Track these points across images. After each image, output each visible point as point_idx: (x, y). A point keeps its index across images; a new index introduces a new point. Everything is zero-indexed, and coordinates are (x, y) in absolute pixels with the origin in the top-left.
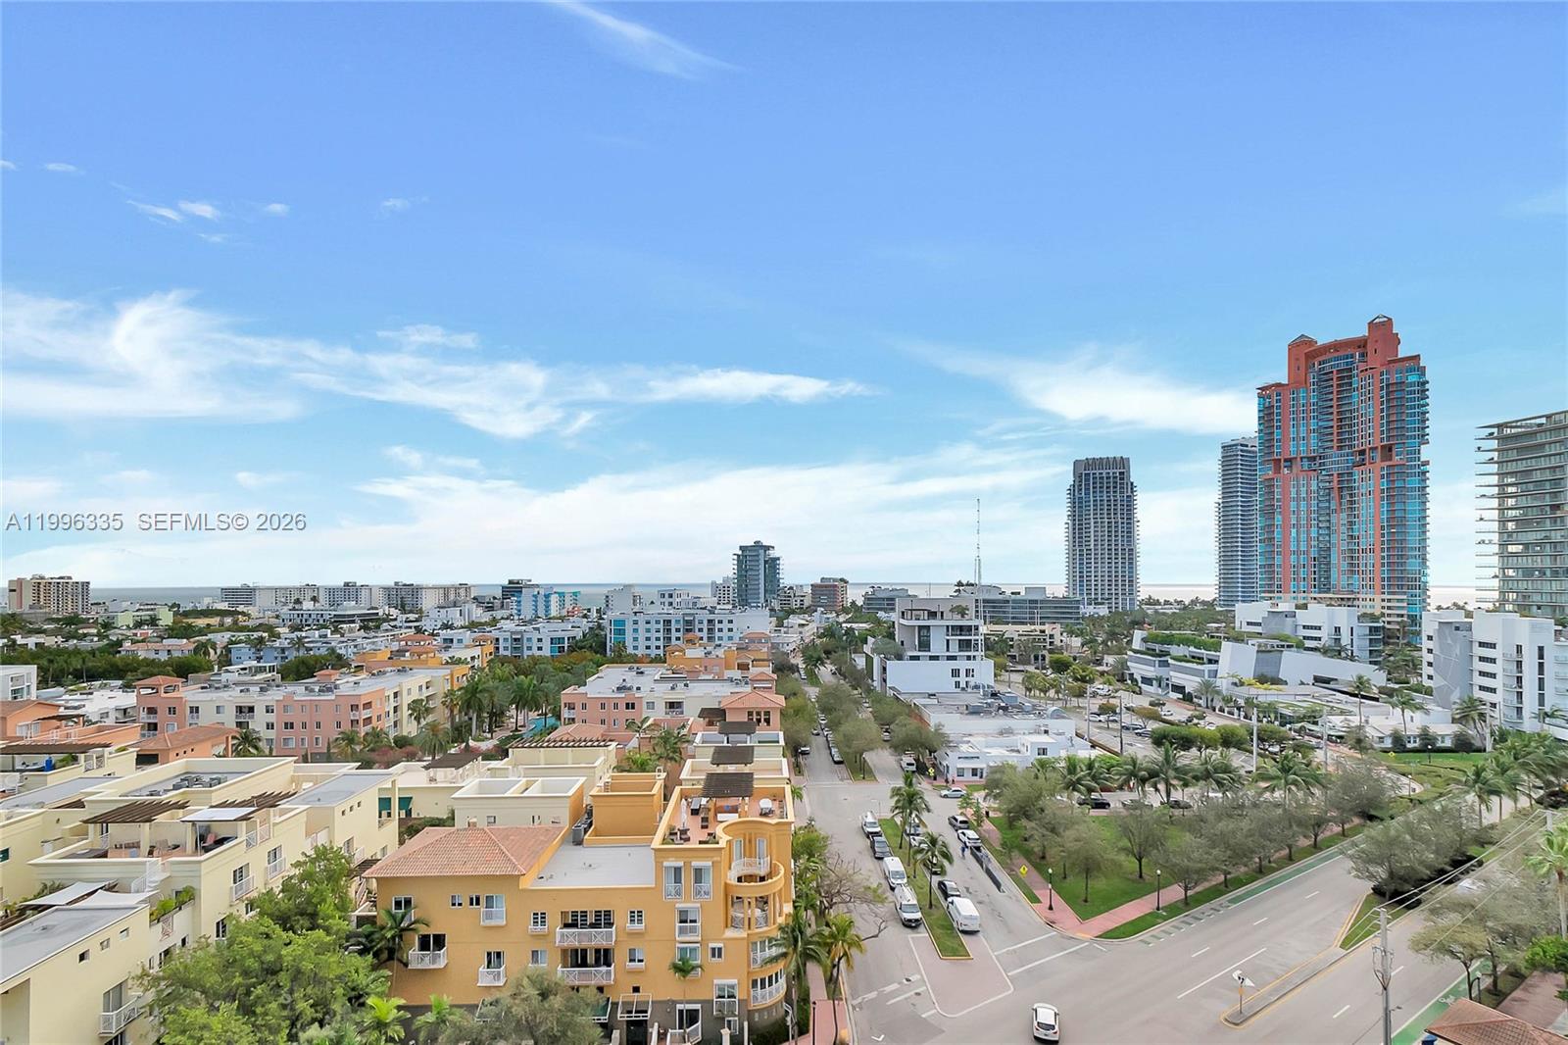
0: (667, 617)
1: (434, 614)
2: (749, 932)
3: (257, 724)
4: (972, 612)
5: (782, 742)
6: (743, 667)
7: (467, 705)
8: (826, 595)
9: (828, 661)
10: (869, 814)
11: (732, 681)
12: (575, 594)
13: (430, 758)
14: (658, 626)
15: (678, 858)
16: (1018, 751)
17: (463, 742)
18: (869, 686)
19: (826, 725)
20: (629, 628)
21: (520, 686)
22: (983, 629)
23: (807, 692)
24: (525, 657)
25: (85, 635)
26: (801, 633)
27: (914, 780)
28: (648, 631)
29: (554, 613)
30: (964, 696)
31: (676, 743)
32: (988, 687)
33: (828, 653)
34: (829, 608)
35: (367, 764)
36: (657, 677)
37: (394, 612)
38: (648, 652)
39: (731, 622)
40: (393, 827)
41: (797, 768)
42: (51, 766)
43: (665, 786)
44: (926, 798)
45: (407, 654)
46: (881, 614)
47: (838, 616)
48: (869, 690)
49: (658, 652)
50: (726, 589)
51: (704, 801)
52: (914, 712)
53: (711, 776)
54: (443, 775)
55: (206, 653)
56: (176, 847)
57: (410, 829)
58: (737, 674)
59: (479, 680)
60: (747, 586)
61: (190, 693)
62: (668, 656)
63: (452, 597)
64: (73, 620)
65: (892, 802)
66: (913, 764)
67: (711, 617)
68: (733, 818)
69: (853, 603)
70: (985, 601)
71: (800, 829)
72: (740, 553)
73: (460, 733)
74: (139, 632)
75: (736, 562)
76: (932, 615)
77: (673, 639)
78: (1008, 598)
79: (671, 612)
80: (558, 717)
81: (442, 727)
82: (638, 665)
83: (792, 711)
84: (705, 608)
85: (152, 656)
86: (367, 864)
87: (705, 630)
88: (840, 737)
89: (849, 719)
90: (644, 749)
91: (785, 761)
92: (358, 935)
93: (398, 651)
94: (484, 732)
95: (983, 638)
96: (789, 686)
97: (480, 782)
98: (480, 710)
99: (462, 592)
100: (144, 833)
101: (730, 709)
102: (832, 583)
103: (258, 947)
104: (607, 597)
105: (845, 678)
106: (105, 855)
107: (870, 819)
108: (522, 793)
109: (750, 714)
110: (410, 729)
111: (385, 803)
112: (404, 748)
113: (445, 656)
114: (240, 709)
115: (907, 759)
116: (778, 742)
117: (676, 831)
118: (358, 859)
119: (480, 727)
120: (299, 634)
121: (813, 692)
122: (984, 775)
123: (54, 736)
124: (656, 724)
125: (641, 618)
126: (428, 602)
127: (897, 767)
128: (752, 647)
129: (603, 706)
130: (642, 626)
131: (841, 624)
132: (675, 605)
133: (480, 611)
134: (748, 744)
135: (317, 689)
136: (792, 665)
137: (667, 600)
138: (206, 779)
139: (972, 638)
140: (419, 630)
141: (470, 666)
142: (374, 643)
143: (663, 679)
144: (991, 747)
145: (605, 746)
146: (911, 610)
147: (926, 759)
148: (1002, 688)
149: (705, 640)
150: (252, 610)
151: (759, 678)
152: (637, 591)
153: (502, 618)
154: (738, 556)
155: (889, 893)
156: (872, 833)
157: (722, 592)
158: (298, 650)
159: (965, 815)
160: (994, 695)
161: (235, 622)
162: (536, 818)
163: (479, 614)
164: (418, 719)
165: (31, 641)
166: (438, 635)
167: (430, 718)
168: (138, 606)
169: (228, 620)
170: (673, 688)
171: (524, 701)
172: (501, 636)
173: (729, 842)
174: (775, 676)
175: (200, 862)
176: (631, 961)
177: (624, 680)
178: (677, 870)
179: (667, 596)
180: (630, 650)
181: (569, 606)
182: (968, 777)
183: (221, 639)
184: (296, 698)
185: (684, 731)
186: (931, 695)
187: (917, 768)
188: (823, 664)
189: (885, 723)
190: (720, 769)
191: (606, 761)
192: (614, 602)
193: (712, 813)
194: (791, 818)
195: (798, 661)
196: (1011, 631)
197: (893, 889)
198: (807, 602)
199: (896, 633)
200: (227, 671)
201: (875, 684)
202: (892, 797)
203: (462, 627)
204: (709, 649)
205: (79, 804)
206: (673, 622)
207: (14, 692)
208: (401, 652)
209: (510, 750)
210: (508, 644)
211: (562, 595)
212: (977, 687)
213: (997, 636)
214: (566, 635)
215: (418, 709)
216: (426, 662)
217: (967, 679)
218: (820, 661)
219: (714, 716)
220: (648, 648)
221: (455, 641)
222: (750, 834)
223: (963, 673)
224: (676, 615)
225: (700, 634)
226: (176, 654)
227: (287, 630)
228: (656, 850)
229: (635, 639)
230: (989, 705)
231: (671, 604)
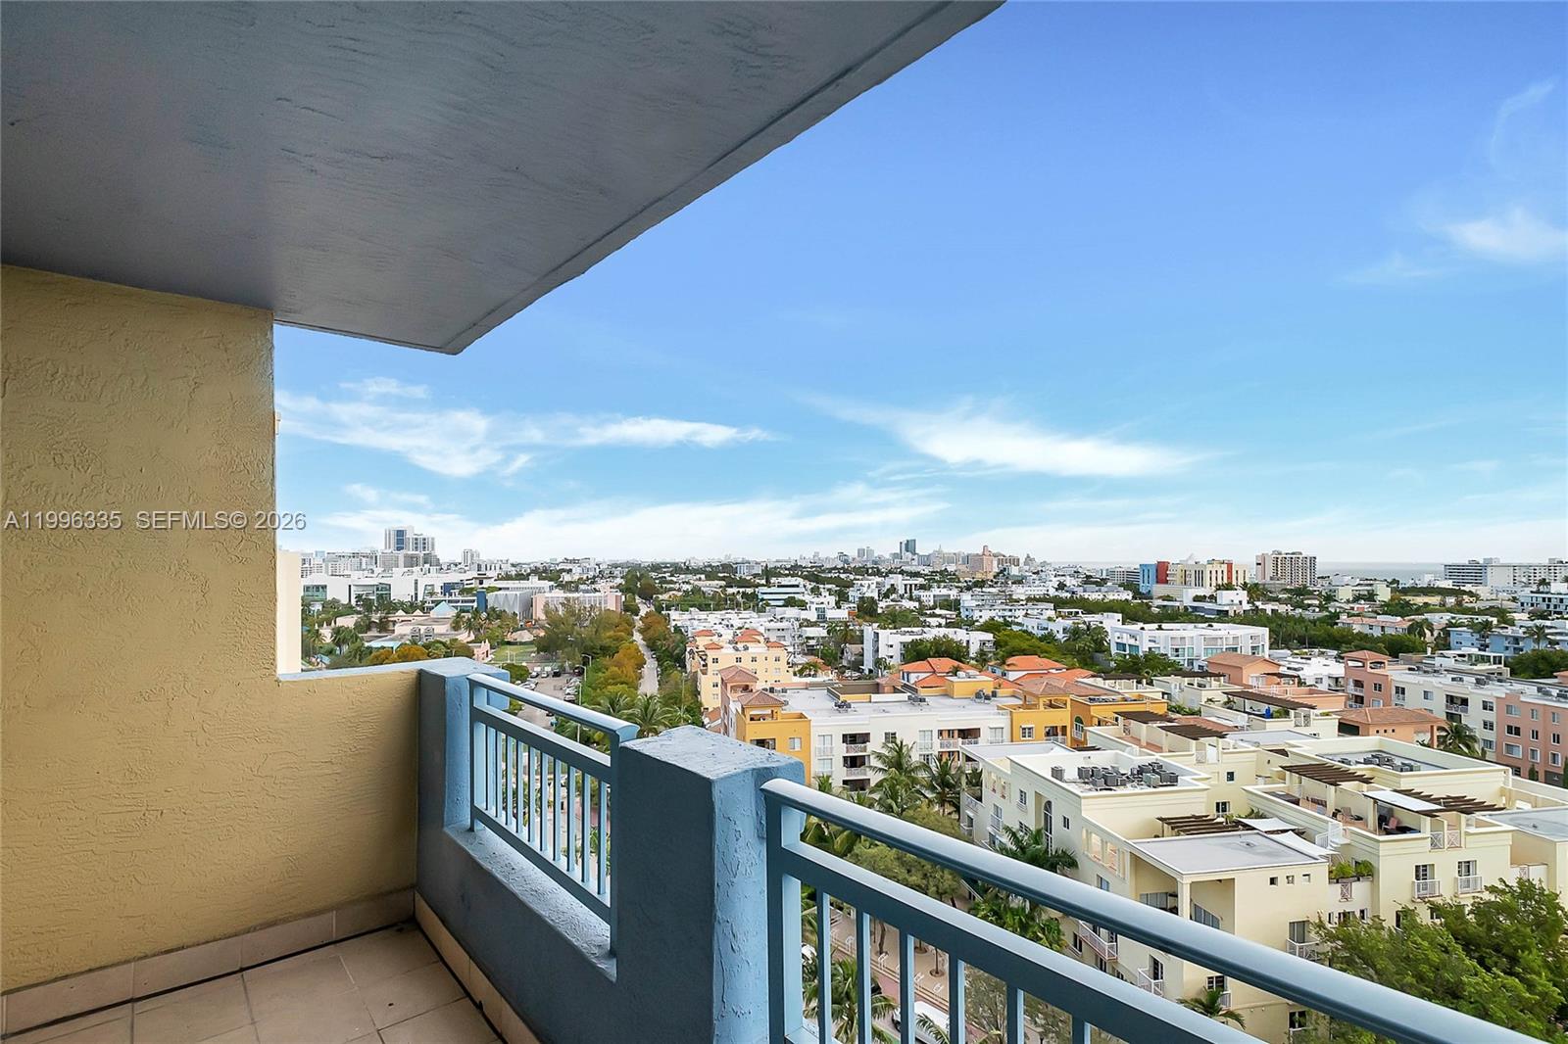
3: (1473, 719)
25: (1310, 605)
42: (1269, 715)
55: (1421, 634)
56: (1359, 818)
61: (1396, 673)
64: (1302, 592)
74: (1356, 606)
85: (1366, 630)
100: (1330, 793)
106: (1297, 802)
114: (1451, 699)
120: (1538, 622)
123: (1274, 690)
135: (1555, 692)
138: (1398, 762)
150: (1481, 590)
158: (1537, 641)
161: (1459, 603)
165: (1269, 607)
168: (1358, 581)
169: (1451, 601)
183: (1439, 620)
184: (1523, 699)
200: (1441, 655)
205: (1284, 753)
207: (1253, 648)
226: (1388, 631)
227: (1525, 616)
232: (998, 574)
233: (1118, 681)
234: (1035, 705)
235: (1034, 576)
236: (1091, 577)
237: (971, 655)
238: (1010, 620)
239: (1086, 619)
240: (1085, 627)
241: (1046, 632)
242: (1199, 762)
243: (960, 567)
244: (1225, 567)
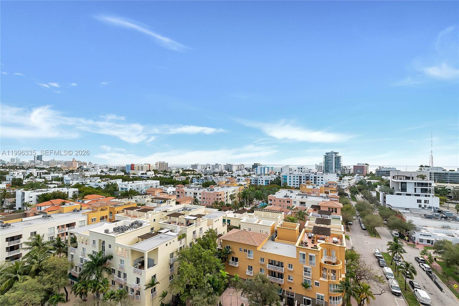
0: (300, 175)
1: (235, 172)
2: (329, 280)
3: (198, 197)
4: (428, 177)
5: (341, 219)
6: (327, 193)
7: (243, 197)
8: (359, 169)
9: (360, 193)
10: (377, 250)
11: (322, 197)
12: (272, 168)
13: (234, 210)
14: (297, 178)
15: (304, 251)
16: (453, 236)
17: (242, 207)
18: (378, 203)
19: (359, 216)
20: (288, 178)
21: (257, 193)
22: (434, 185)
23: (351, 203)
24: (258, 185)
25: (167, 175)
26: (349, 182)
27: (399, 241)
28: (294, 179)
29: (266, 173)
30: (423, 211)
31: (303, 215)
32: (436, 208)
33: (360, 190)
34: (360, 174)
35: (220, 210)
36: (297, 194)
37: (226, 171)
38: (294, 186)
39: (322, 177)
40: (226, 227)
41: (347, 229)
42: (162, 203)
43: (300, 228)
44: (403, 248)
45: (229, 182)
46: (383, 177)
47: (364, 177)
48: (378, 205)
49: (297, 186)
50: (321, 167)
51: (313, 235)
52: (398, 214)
53: (315, 227)
54: (238, 215)
55: (188, 180)
56: (183, 224)
57: (230, 228)
58: (325, 195)
59: (246, 190)
60: (328, 166)
61: (185, 189)
62: (300, 187)
63: (240, 168)
64: (165, 171)
65: (389, 247)
66: (398, 234)
67: (315, 176)
68: (323, 242)
69: (371, 173)
70: (435, 173)
71: (348, 250)
72: (326, 155)
73: (242, 204)
74: (176, 174)
75: (324, 158)
76: (408, 178)
77: (302, 182)
78: (447, 172)
79: (302, 174)
80: (267, 203)
81: (237, 202)
82: (291, 190)
83: (345, 209)
84: (313, 173)
85: (179, 180)
86: (220, 235)
87: (313, 180)
88: (365, 221)
89: (369, 214)
90: (293, 216)
91: (342, 226)
92: (218, 253)
93: (227, 181)
94: (248, 205)
95: (434, 188)
96: (344, 200)
97: (247, 218)
98: (247, 199)
99: (242, 166)
100: (177, 219)
101: (321, 206)
102: (362, 165)
103: (197, 251)
104: (281, 169)
105: (367, 199)
106: (170, 223)
107: (378, 251)
108: (258, 223)
109: (329, 208)
110: (230, 202)
111: (224, 221)
112: (228, 207)
113: (238, 183)
114: (194, 193)
115: (394, 232)
116: (340, 219)
117: (303, 242)
118: (218, 233)
119: (246, 203)
120: (206, 176)
121: (354, 203)
122: (434, 243)
123: (162, 196)
124: (297, 208)
125: (292, 175)
126: (234, 169)
127: (390, 234)
128: (330, 186)
129: (280, 201)
130: (292, 178)
131: (366, 180)
132: (303, 171)
133: (247, 172)
134: (329, 218)
135: (210, 190)
136: (346, 193)
137: (300, 170)
138: (188, 209)
139: (428, 188)
140: (232, 176)
141: (244, 186)
142: (222, 179)
143: (299, 195)
144: (438, 233)
145: (281, 213)
146: (398, 176)
147: (404, 232)
148: (444, 209)
149: (313, 183)
150: (197, 170)
151: (333, 197)
152: (291, 167)
153: (252, 174)
154: (325, 156)
155: (386, 280)
156: (378, 257)
157: (319, 168)
158: (206, 180)
159: (424, 258)
160: (440, 212)
161: (194, 173)
162: (261, 231)
163: (246, 173)
164: (232, 200)
165: (159, 175)
166: (236, 178)
167: (234, 200)
168: (176, 169)
169: (192, 172)
170: (302, 198)
171: (259, 197)
172: (252, 179)
173: (322, 249)
174: (339, 197)
175: (187, 228)
176: (289, 279)
177: (287, 194)
178: (304, 255)
179: (300, 169)
180: (288, 185)
181: (270, 171)
182: (425, 243)
183: (191, 176)
184: (205, 192)
185: (306, 212)
186: (406, 209)
187: (399, 236)
188: (358, 194)
189: (385, 217)
190: (319, 225)
191: (281, 217)
192: (284, 170)
193: (315, 239)
194: (345, 245)
195: (348, 192)
196: (449, 186)
197: (388, 279)
198: (352, 172)
199: (390, 184)
200: (192, 184)
201: (380, 203)
202: (388, 245)
203: (242, 176)
204: (314, 186)
205: (166, 211)
206: (302, 177)
207: (156, 186)
208: (228, 182)
209: (254, 211)
210: (254, 181)
211: (268, 168)
212: (430, 208)
213: (441, 187)
214: (270, 179)
215: (232, 197)
216: (234, 185)
217: (425, 204)
218: (357, 193)
219: (316, 208)
220: (294, 184)
221: (241, 180)
222: (329, 248)
223: (423, 202)
224: (303, 175)
225: (312, 181)
226: (183, 180)
227: (203, 175)
228: (297, 247)
229: (290, 182)
230: (437, 215)
231: (301, 171)
232: (79, 168)
233: (123, 199)
234: (97, 211)
235: (93, 169)
236: (111, 168)
237: (69, 197)
238: (84, 183)
239: (111, 181)
240: (111, 184)
241: (98, 186)
242: (147, 218)
243: (63, 166)
244: (148, 165)
